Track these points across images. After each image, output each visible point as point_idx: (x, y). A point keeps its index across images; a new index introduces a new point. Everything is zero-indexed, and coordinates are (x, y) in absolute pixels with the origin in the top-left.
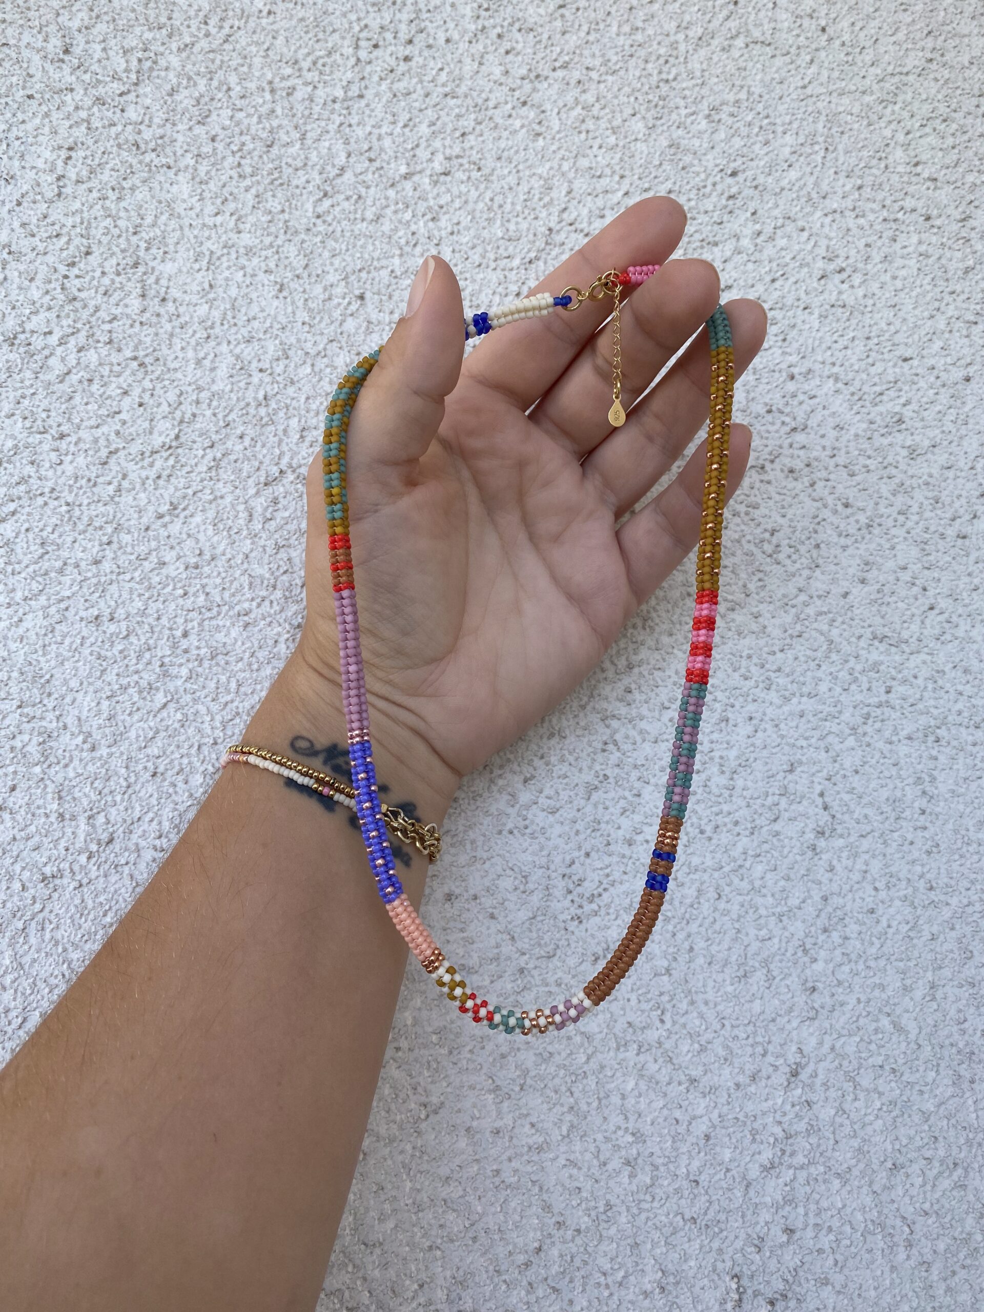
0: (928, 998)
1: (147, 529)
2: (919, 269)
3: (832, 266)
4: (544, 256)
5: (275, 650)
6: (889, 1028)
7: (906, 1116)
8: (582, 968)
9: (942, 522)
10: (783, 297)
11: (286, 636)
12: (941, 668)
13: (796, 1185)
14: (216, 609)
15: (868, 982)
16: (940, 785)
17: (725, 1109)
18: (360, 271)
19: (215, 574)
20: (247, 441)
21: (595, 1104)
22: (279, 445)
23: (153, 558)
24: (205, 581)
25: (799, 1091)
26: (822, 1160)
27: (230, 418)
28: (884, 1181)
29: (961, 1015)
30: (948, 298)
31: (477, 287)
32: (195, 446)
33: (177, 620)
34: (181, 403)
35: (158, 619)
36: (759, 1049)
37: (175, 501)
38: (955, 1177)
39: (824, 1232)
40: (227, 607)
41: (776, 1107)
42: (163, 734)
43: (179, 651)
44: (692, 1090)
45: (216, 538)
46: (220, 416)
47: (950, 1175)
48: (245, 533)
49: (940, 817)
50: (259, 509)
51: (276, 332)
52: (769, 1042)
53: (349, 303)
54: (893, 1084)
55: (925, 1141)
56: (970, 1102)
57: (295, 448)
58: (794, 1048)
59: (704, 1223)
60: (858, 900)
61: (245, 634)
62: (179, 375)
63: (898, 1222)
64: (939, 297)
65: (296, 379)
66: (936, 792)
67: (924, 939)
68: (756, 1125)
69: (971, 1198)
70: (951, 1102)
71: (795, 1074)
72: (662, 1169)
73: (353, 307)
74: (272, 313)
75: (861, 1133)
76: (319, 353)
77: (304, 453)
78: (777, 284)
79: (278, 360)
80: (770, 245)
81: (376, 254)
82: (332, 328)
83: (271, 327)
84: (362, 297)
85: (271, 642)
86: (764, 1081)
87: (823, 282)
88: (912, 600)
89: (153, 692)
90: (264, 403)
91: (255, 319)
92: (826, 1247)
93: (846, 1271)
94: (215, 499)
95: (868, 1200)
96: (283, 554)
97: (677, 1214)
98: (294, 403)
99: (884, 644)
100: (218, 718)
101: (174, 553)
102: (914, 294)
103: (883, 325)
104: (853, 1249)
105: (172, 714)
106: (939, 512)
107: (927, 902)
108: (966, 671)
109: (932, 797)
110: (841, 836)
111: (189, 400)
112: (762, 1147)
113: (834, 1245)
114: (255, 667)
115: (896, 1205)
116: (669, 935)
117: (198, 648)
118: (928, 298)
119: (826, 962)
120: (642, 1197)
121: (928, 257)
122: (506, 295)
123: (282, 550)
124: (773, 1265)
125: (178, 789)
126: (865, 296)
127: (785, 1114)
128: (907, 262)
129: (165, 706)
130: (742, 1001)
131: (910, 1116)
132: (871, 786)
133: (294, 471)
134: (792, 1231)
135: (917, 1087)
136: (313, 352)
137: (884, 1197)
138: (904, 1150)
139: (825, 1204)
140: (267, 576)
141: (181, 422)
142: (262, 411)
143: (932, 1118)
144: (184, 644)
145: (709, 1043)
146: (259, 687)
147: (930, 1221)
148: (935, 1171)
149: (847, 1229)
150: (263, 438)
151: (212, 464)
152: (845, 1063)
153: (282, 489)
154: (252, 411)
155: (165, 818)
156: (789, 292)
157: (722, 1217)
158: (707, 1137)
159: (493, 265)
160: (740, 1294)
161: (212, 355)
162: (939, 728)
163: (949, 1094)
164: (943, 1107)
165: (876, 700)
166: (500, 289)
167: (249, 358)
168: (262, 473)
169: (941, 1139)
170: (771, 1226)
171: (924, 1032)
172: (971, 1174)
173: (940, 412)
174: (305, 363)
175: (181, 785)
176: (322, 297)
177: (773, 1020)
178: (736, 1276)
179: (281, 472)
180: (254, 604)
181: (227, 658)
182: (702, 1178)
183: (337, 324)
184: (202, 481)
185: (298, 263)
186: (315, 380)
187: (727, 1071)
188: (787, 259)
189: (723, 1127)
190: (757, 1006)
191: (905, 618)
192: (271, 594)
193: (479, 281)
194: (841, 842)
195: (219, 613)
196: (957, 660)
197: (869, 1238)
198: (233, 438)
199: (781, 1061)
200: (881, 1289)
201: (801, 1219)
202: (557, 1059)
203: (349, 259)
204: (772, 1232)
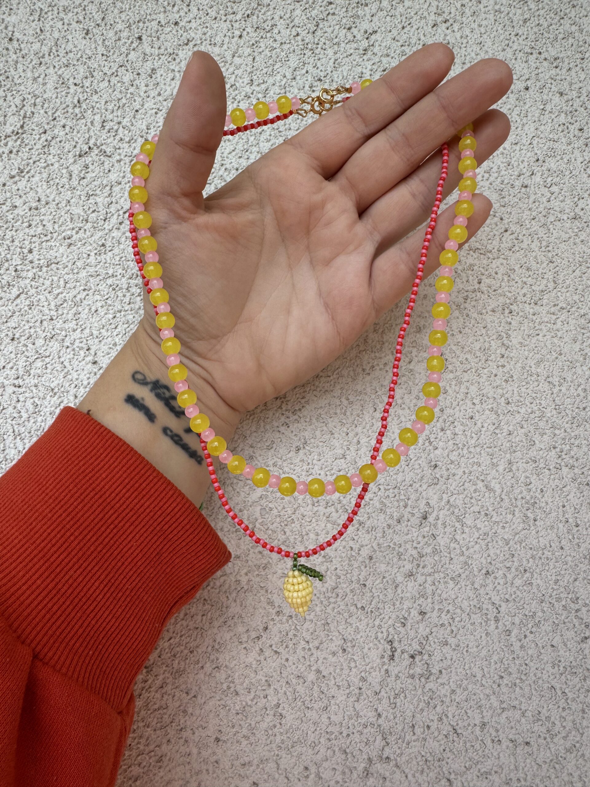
0: (507, 470)
1: (4, 185)
2: (496, 20)
3: (440, 19)
4: (257, 12)
5: (88, 261)
6: (483, 489)
7: (494, 542)
8: (290, 455)
9: (512, 177)
10: (410, 38)
11: (95, 252)
12: (512, 267)
13: (427, 586)
14: (50, 235)
15: (471, 461)
16: (513, 340)
17: (381, 541)
18: (138, 22)
19: (49, 213)
20: (67, 128)
21: (300, 539)
22: (88, 132)
23: (8, 203)
24: (42, 218)
25: (427, 529)
26: (443, 570)
27: (56, 115)
28: (481, 582)
29: (528, 480)
30: (514, 38)
31: (214, 32)
32: (34, 133)
33: (25, 242)
34: (24, 106)
35: (13, 241)
36: (402, 504)
37: (22, 167)
38: (525, 578)
39: (444, 613)
40: (57, 234)
41: (414, 539)
42: (17, 314)
43: (27, 262)
44: (361, 528)
45: (49, 190)
46: (50, 113)
47: (522, 577)
48: (67, 186)
49: (514, 359)
50: (76, 172)
51: (85, 60)
52: (408, 499)
53: (132, 42)
54: (486, 523)
55: (507, 556)
56: (534, 532)
57: (98, 133)
58: (424, 502)
59: (370, 610)
60: (462, 411)
61: (69, 250)
62: (22, 88)
63: (490, 607)
64: (508, 37)
65: (98, 90)
66: (510, 344)
67: (504, 434)
68: (401, 550)
69: (535, 590)
70: (522, 533)
71: (425, 518)
72: (342, 577)
73: (134, 45)
74: (82, 48)
75: (466, 553)
76: (113, 74)
77: (104, 137)
78: (406, 30)
79: (86, 78)
80: (401, 6)
81: (148, 12)
82: (121, 58)
83: (82, 57)
84: (140, 38)
85: (85, 256)
86: (406, 523)
87: (435, 28)
88: (494, 226)
89: (11, 287)
90: (78, 105)
91: (71, 52)
92: (446, 622)
93: (458, 637)
94: (48, 165)
95: (471, 594)
96: (91, 201)
97: (352, 604)
98: (98, 105)
99: (477, 253)
100: (53, 304)
101: (21, 200)
102: (492, 36)
103: (473, 55)
104: (462, 623)
105: (23, 301)
106: (510, 171)
107: (506, 412)
108: (528, 269)
109: (508, 347)
110: (452, 372)
111: (29, 103)
112: (405, 563)
113: (451, 621)
114: (75, 271)
115: (489, 596)
116: (344, 434)
117: (39, 260)
118: (502, 38)
119: (443, 449)
120: (330, 594)
121: (500, 12)
122: (233, 37)
123: (91, 198)
124: (412, 634)
125: (28, 348)
126: (462, 37)
127: (419, 543)
128: (488, 16)
129: (18, 296)
130: (391, 474)
131: (497, 542)
132: (469, 341)
133: (98, 148)
134: (425, 613)
135: (501, 525)
136: (109, 73)
137: (482, 591)
138: (493, 562)
139: (444, 596)
140: (82, 214)
141: (25, 117)
142: (77, 110)
143: (511, 542)
144: (30, 257)
145: (370, 500)
146: (78, 284)
147: (510, 605)
148: (512, 575)
149: (458, 611)
150: (78, 127)
151: (45, 143)
152: (456, 511)
153: (90, 159)
154: (70, 110)
155: (20, 366)
156: (414, 35)
157: (380, 605)
158: (371, 558)
159: (224, 18)
160: (393, 652)
161: (44, 75)
162: (512, 304)
163: (520, 528)
164: (518, 536)
165: (473, 288)
166: (229, 34)
167: (68, 77)
168: (78, 149)
169: (516, 555)
170: (412, 610)
171: (505, 491)
172: (535, 575)
173: (510, 109)
174: (104, 80)
175: (30, 346)
176: (114, 38)
177: (411, 485)
178: (390, 641)
179: (90, 148)
180: (74, 231)
181: (58, 266)
182: (369, 583)
183: (124, 55)
184: (38, 155)
185: (98, 17)
186: (110, 91)
187: (382, 516)
188: (412, 14)
189: (381, 551)
190: (400, 478)
191: (489, 237)
192: (85, 225)
193: (215, 29)
194: (451, 376)
195: (52, 238)
196: (523, 262)
197: (473, 616)
198: (58, 127)
199: (417, 510)
200: (481, 647)
201: (430, 605)
202: (275, 512)
203: (131, 14)
204: (412, 615)
